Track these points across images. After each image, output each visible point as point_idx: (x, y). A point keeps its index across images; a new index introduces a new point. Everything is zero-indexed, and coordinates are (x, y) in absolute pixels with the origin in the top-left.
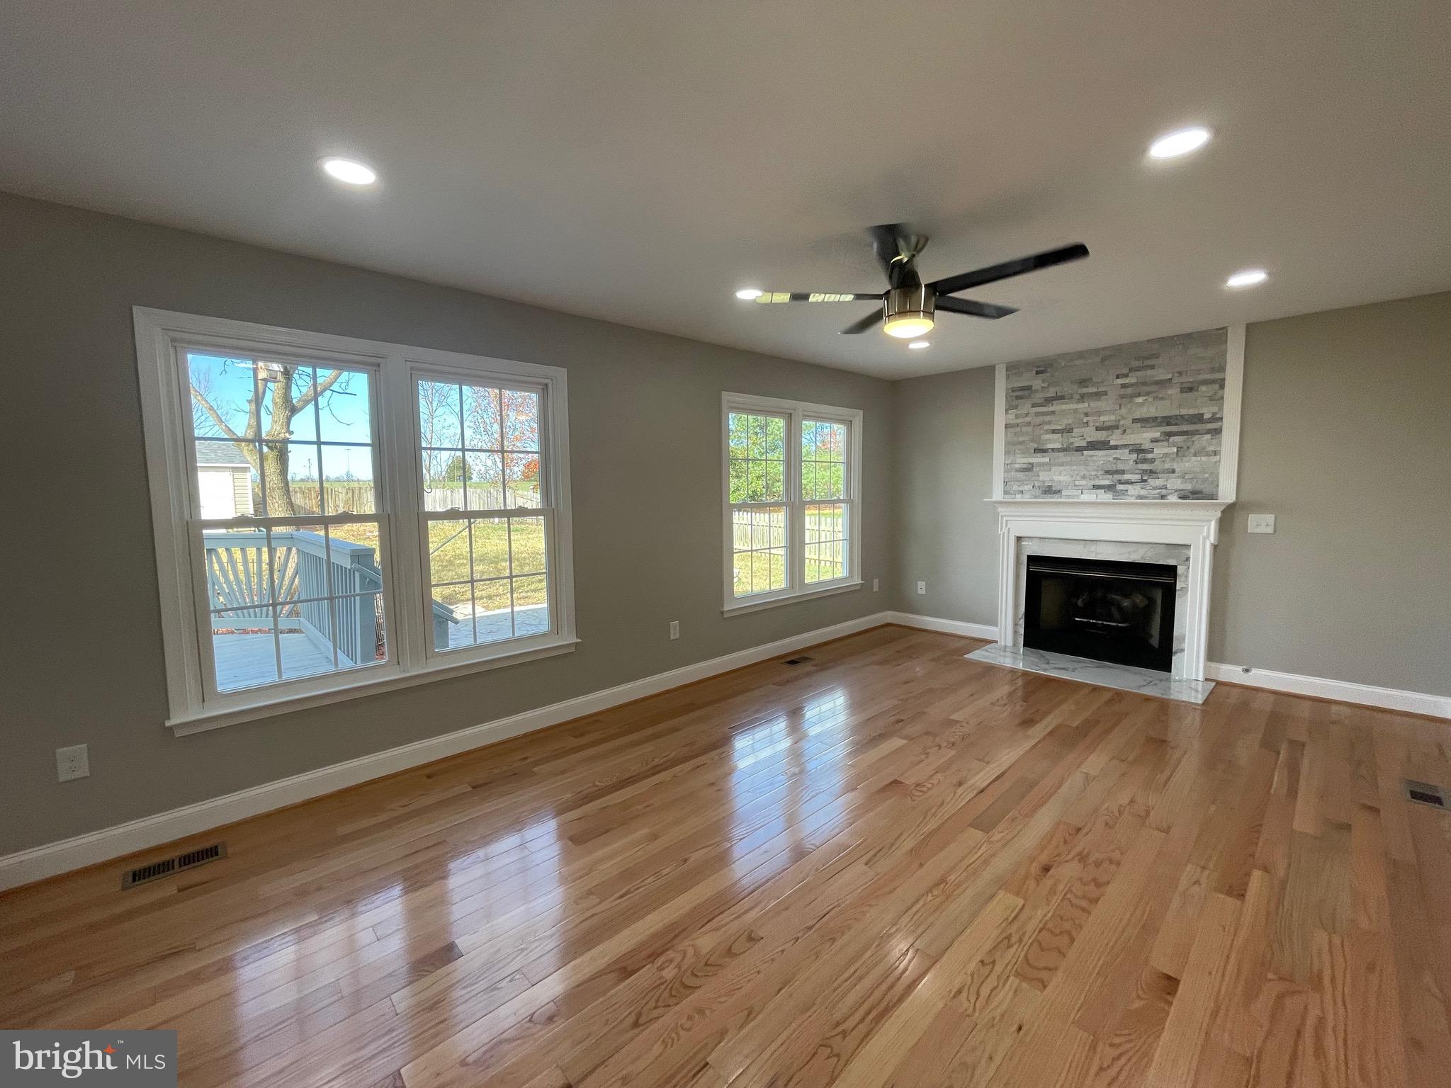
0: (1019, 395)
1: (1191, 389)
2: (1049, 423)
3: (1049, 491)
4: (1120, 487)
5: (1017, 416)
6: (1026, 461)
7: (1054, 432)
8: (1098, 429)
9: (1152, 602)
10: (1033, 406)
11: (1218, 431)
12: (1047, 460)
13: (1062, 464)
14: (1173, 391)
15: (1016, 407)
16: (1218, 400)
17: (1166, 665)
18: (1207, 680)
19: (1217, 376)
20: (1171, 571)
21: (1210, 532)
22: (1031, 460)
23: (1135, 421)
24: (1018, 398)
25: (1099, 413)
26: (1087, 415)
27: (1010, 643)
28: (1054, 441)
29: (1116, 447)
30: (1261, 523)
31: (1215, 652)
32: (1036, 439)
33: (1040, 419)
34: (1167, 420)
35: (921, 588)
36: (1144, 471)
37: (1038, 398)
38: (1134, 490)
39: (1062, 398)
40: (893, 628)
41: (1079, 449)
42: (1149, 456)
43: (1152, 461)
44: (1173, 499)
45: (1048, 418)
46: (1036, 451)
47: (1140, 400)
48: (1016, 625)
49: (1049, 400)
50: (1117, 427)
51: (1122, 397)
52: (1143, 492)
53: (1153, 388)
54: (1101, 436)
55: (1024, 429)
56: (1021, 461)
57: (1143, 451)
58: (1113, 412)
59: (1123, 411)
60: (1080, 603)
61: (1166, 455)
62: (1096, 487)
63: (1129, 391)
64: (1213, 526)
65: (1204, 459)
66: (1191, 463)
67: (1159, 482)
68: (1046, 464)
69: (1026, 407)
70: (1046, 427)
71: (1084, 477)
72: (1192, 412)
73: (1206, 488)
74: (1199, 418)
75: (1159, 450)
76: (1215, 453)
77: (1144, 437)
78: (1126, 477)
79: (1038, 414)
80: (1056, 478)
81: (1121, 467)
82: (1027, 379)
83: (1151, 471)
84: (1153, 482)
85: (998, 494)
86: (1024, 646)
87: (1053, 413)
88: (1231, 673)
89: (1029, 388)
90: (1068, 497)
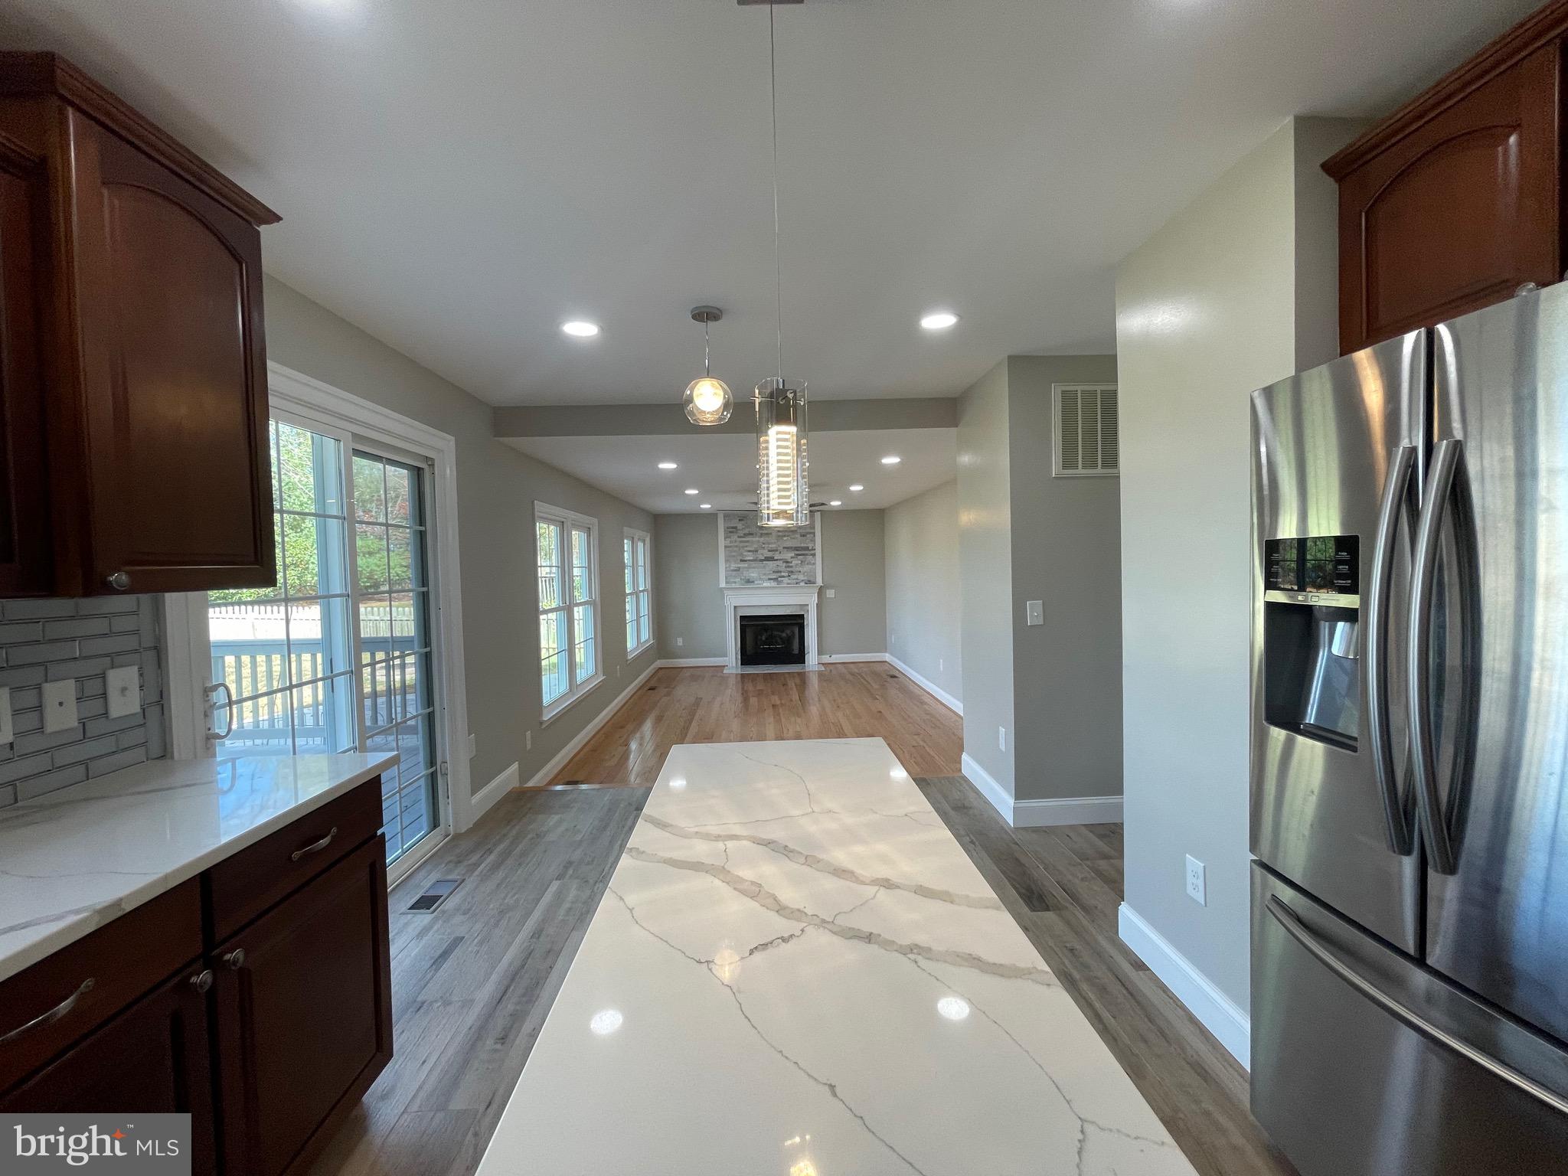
0: (731, 531)
1: (804, 536)
2: (747, 546)
3: (748, 581)
4: (779, 579)
5: (731, 542)
6: (737, 565)
7: (749, 551)
8: (769, 551)
9: (793, 633)
10: (738, 537)
11: (814, 555)
12: (746, 565)
13: (754, 568)
14: (798, 536)
15: (730, 537)
16: (813, 541)
17: (803, 662)
18: (819, 664)
19: (812, 531)
20: (802, 617)
21: (815, 599)
22: (739, 565)
23: (784, 548)
24: (731, 532)
25: (769, 544)
26: (764, 544)
27: (734, 665)
28: (749, 556)
29: (777, 560)
30: (830, 593)
31: (820, 653)
32: (741, 554)
33: (742, 545)
34: (796, 549)
35: (680, 642)
36: (789, 572)
37: (741, 533)
38: (786, 580)
39: (752, 534)
40: (663, 670)
41: (761, 560)
42: (791, 565)
43: (791, 567)
44: (802, 584)
45: (747, 544)
46: (741, 561)
47: (785, 538)
48: (736, 654)
49: (745, 535)
50: (777, 550)
51: (779, 536)
52: (789, 581)
53: (790, 533)
54: (770, 554)
55: (735, 549)
56: (733, 566)
57: (787, 562)
58: (775, 543)
59: (779, 543)
60: (764, 638)
61: (797, 564)
62: (770, 579)
63: (780, 534)
64: (816, 595)
65: (810, 566)
66: (807, 568)
67: (795, 577)
68: (746, 568)
69: (735, 537)
70: (746, 549)
71: (765, 574)
72: (805, 545)
73: (812, 579)
74: (807, 549)
75: (795, 562)
76: (814, 564)
77: (788, 555)
78: (783, 574)
79: (741, 542)
80: (752, 575)
81: (779, 569)
82: (735, 523)
83: (792, 572)
84: (793, 577)
85: (723, 584)
86: (742, 664)
87: (748, 541)
88: (826, 659)
89: (736, 528)
90: (758, 584)
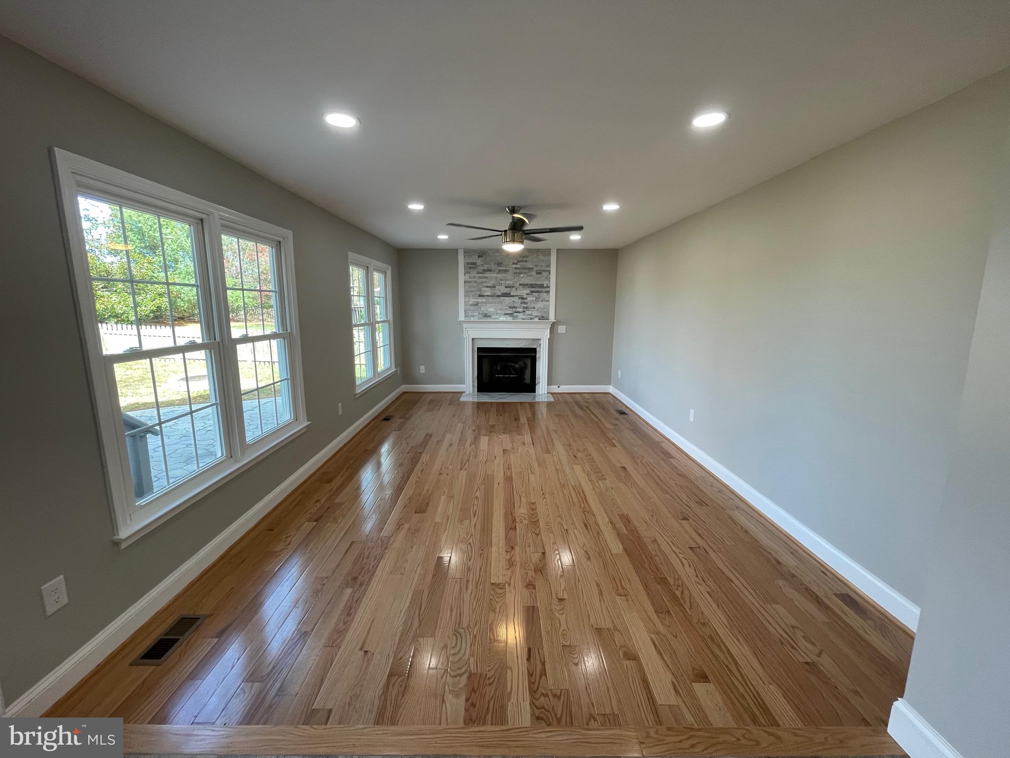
0: (470, 267)
1: (540, 273)
2: (485, 282)
3: (486, 316)
4: (515, 314)
5: (470, 278)
6: (475, 300)
7: (487, 287)
8: (506, 287)
9: (526, 364)
10: (478, 273)
11: (548, 292)
12: (484, 300)
13: (491, 303)
14: (534, 273)
15: (469, 273)
16: (548, 279)
17: (535, 392)
18: (548, 393)
19: (548, 269)
20: (535, 349)
21: (547, 334)
22: (478, 300)
23: (520, 285)
24: (470, 268)
25: (507, 280)
26: (501, 280)
27: (471, 392)
28: (488, 291)
29: (513, 296)
30: (562, 329)
31: (550, 383)
32: (480, 291)
33: (481, 280)
34: (532, 286)
35: (422, 369)
36: (524, 307)
37: (480, 269)
38: (521, 316)
39: (491, 271)
40: (408, 394)
41: (498, 296)
42: (526, 301)
43: (527, 303)
44: (536, 320)
45: (484, 280)
46: (480, 296)
47: (522, 275)
48: (473, 382)
49: (484, 271)
50: (513, 287)
51: (516, 273)
52: (524, 317)
53: (527, 271)
54: (507, 290)
55: (474, 284)
56: (472, 300)
57: (523, 298)
58: (511, 280)
59: (516, 280)
60: (499, 368)
61: (532, 301)
62: (506, 314)
63: (518, 271)
64: (549, 330)
65: (544, 303)
66: (540, 305)
67: (529, 312)
68: (485, 303)
69: (474, 273)
70: (484, 284)
71: (501, 309)
72: (541, 283)
73: (545, 315)
74: (542, 286)
75: (530, 299)
76: (548, 301)
77: (524, 292)
78: (518, 310)
79: (480, 278)
80: (489, 309)
81: (515, 305)
82: (475, 259)
83: (527, 308)
84: (527, 312)
85: (462, 318)
86: (478, 392)
87: (487, 277)
88: (555, 389)
89: (475, 264)
90: (494, 319)
